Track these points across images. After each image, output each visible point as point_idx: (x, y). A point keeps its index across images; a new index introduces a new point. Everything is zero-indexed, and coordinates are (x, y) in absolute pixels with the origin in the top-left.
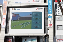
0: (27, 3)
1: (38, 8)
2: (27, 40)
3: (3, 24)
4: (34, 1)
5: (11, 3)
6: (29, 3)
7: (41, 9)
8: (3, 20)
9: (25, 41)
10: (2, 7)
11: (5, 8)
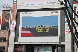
0: (40, 5)
1: (53, 11)
2: (40, 50)
3: (12, 31)
4: (48, 3)
5: (21, 6)
6: (43, 5)
7: (57, 12)
8: (12, 26)
9: (37, 51)
10: (10, 11)
11: (14, 12)
